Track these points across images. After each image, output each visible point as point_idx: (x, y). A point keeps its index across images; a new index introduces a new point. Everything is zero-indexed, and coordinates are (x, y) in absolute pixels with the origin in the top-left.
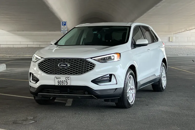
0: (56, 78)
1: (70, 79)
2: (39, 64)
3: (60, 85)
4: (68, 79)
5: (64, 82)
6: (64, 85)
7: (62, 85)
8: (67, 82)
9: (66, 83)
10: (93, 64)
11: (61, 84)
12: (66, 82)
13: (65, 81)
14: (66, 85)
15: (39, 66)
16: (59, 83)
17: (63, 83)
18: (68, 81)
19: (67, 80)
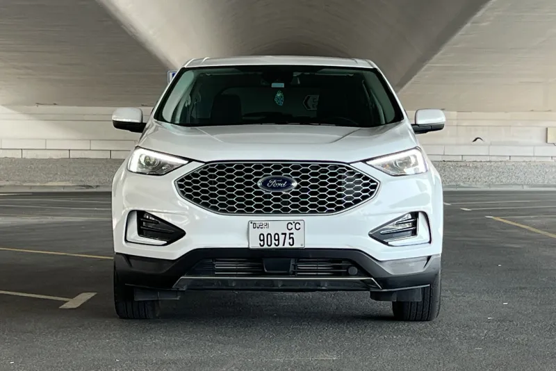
0: (251, 225)
1: (301, 226)
2: (182, 180)
3: (266, 246)
4: (298, 226)
5: (282, 237)
6: (281, 246)
7: (273, 246)
8: (293, 238)
9: (288, 240)
10: (372, 181)
11: (269, 244)
12: (290, 238)
13: (285, 234)
14: (287, 246)
15: (181, 186)
16: (263, 240)
17: (278, 240)
18: (296, 235)
19: (291, 232)
